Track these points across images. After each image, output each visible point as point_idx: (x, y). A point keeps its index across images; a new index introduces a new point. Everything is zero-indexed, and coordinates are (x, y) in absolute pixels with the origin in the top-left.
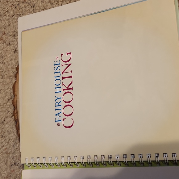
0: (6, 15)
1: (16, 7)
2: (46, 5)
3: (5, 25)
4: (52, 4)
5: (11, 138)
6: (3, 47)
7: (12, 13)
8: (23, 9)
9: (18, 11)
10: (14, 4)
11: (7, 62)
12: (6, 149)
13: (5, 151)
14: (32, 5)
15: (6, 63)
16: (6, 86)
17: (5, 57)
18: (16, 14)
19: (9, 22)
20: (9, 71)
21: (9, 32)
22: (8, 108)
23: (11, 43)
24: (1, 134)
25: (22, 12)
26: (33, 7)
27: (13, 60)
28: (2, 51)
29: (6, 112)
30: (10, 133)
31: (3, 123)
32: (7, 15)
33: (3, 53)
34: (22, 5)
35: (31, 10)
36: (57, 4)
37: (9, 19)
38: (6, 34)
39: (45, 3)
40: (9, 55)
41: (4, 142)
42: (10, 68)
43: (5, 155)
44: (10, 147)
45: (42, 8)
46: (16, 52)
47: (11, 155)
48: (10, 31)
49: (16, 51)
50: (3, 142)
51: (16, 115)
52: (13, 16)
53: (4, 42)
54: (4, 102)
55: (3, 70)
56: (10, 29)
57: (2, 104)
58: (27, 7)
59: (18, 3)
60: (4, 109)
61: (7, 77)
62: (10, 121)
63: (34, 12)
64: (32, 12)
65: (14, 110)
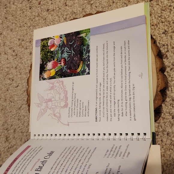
0: (24, 26)
1: (32, 20)
2: (54, 18)
3: (24, 34)
4: (59, 17)
5: (26, 121)
6: (21, 51)
7: (29, 25)
8: (37, 21)
9: (34, 23)
10: (31, 17)
11: (24, 62)
12: (21, 129)
13: (21, 131)
14: (44, 18)
15: (23, 63)
16: (23, 80)
17: (23, 58)
18: (32, 25)
19: (27, 31)
20: (25, 69)
21: (27, 39)
22: (24, 97)
23: (27, 48)
24: (18, 118)
25: (36, 24)
26: (45, 20)
27: (29, 60)
28: (21, 54)
29: (22, 101)
30: (25, 117)
31: (19, 109)
32: (26, 26)
33: (21, 55)
34: (37, 19)
35: (44, 22)
36: (62, 17)
37: (26, 29)
38: (24, 40)
39: (53, 16)
40: (26, 57)
41: (20, 124)
42: (26, 67)
43: (21, 134)
44: (24, 128)
45: (51, 20)
46: (31, 54)
47: (25, 134)
48: (27, 38)
49: (31, 53)
50: (19, 124)
51: (29, 101)
53: (23, 47)
54: (21, 93)
55: (21, 68)
56: (28, 37)
57: (19, 94)
58: (40, 20)
59: (34, 17)
60: (21, 98)
61: (24, 74)
62: (25, 107)
63: (45, 23)
64: (44, 23)
65: (28, 98)
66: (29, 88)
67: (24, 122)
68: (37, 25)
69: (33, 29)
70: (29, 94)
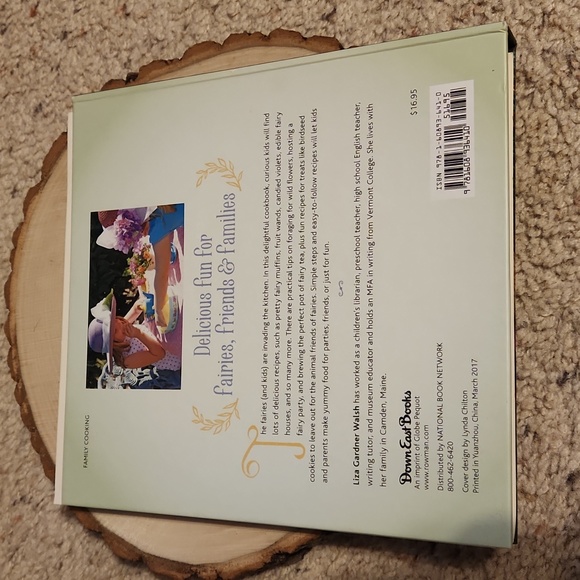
1: (12, 73)
2: (88, 62)
4: (105, 58)
5: (11, 430)
8: (31, 75)
9: (19, 81)
10: (8, 63)
14: (53, 64)
18: (13, 91)
23: (2, 171)
25: (28, 85)
26: (57, 69)
27: (10, 216)
30: (8, 417)
34: (28, 66)
35: (52, 77)
36: (116, 56)
39: (85, 56)
44: (7, 454)
45: (78, 70)
46: (16, 194)
47: (11, 477)
49: (15, 191)
51: (14, 363)
52: (5, 97)
58: (41, 71)
59: (17, 60)
62: (7, 383)
63: (58, 82)
64: (53, 82)
65: (11, 350)
66: (13, 314)
67: (7, 435)
68: (32, 90)
69: (17, 103)
70: (12, 338)
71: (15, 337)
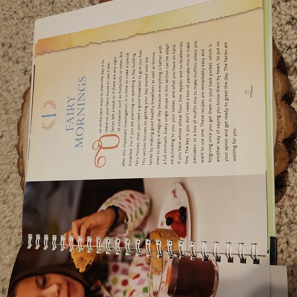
0: (13, 18)
1: (27, 6)
3: (12, 33)
5: (17, 204)
6: (7, 66)
7: (21, 15)
8: (38, 7)
9: (31, 10)
11: (14, 89)
12: (9, 221)
13: (9, 224)
15: (12, 90)
16: (12, 125)
17: (11, 82)
18: (27, 16)
19: (18, 28)
20: (16, 103)
21: (17, 44)
22: (14, 159)
23: (19, 60)
24: (3, 199)
25: (36, 13)
26: (52, 4)
27: (22, 85)
28: (7, 72)
29: (10, 165)
30: (16, 197)
31: (5, 181)
32: (15, 18)
33: (7, 75)
35: (50, 8)
37: (17, 24)
38: (13, 46)
40: (17, 79)
41: (7, 211)
42: (17, 98)
43: (8, 231)
44: (15, 218)
45: (65, 5)
46: (26, 73)
47: (16, 231)
48: (18, 42)
49: (26, 71)
50: (5, 211)
51: (21, 166)
52: (23, 19)
53: (10, 59)
54: (8, 150)
55: (8, 101)
56: (19, 39)
57: (5, 153)
58: (44, 5)
60: (8, 160)
61: (13, 112)
62: (16, 178)
63: (53, 11)
64: (50, 11)
65: (19, 159)
66: (21, 139)
67: (15, 207)
68: (38, 15)
69: (29, 23)
70: (20, 152)
71: (22, 152)
